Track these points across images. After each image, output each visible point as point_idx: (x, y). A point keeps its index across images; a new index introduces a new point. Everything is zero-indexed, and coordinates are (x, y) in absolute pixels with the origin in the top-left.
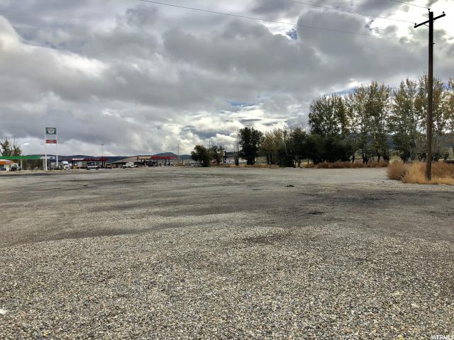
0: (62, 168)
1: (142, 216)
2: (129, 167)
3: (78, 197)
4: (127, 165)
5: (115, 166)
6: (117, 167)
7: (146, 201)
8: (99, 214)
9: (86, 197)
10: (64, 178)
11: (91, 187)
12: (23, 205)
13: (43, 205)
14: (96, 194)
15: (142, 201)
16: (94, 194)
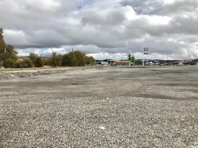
0: (150, 65)
1: (182, 90)
2: (180, 65)
3: (152, 78)
4: (179, 64)
5: (173, 64)
6: (174, 65)
7: (186, 82)
8: (160, 87)
9: (156, 78)
10: (150, 69)
11: (159, 74)
12: (130, 80)
13: (137, 80)
14: (161, 77)
15: (184, 82)
16: (160, 77)
